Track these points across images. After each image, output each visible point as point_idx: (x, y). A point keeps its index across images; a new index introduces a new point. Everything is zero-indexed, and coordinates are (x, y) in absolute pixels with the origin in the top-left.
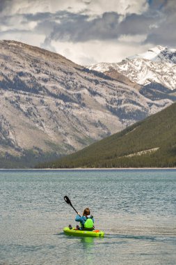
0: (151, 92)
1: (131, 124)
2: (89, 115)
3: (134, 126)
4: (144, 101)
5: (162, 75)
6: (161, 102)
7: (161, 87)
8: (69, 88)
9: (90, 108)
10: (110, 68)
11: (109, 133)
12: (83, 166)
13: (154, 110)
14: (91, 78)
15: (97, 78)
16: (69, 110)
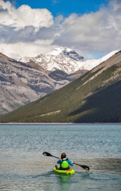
0: (56, 76)
1: (43, 96)
2: (17, 89)
3: (45, 97)
4: (52, 81)
5: (63, 65)
6: (62, 82)
7: (62, 72)
8: (4, 72)
9: (18, 85)
10: (30, 60)
11: (29, 101)
12: (13, 121)
13: (58, 87)
14: (18, 66)
15: (22, 66)
16: (4, 86)
